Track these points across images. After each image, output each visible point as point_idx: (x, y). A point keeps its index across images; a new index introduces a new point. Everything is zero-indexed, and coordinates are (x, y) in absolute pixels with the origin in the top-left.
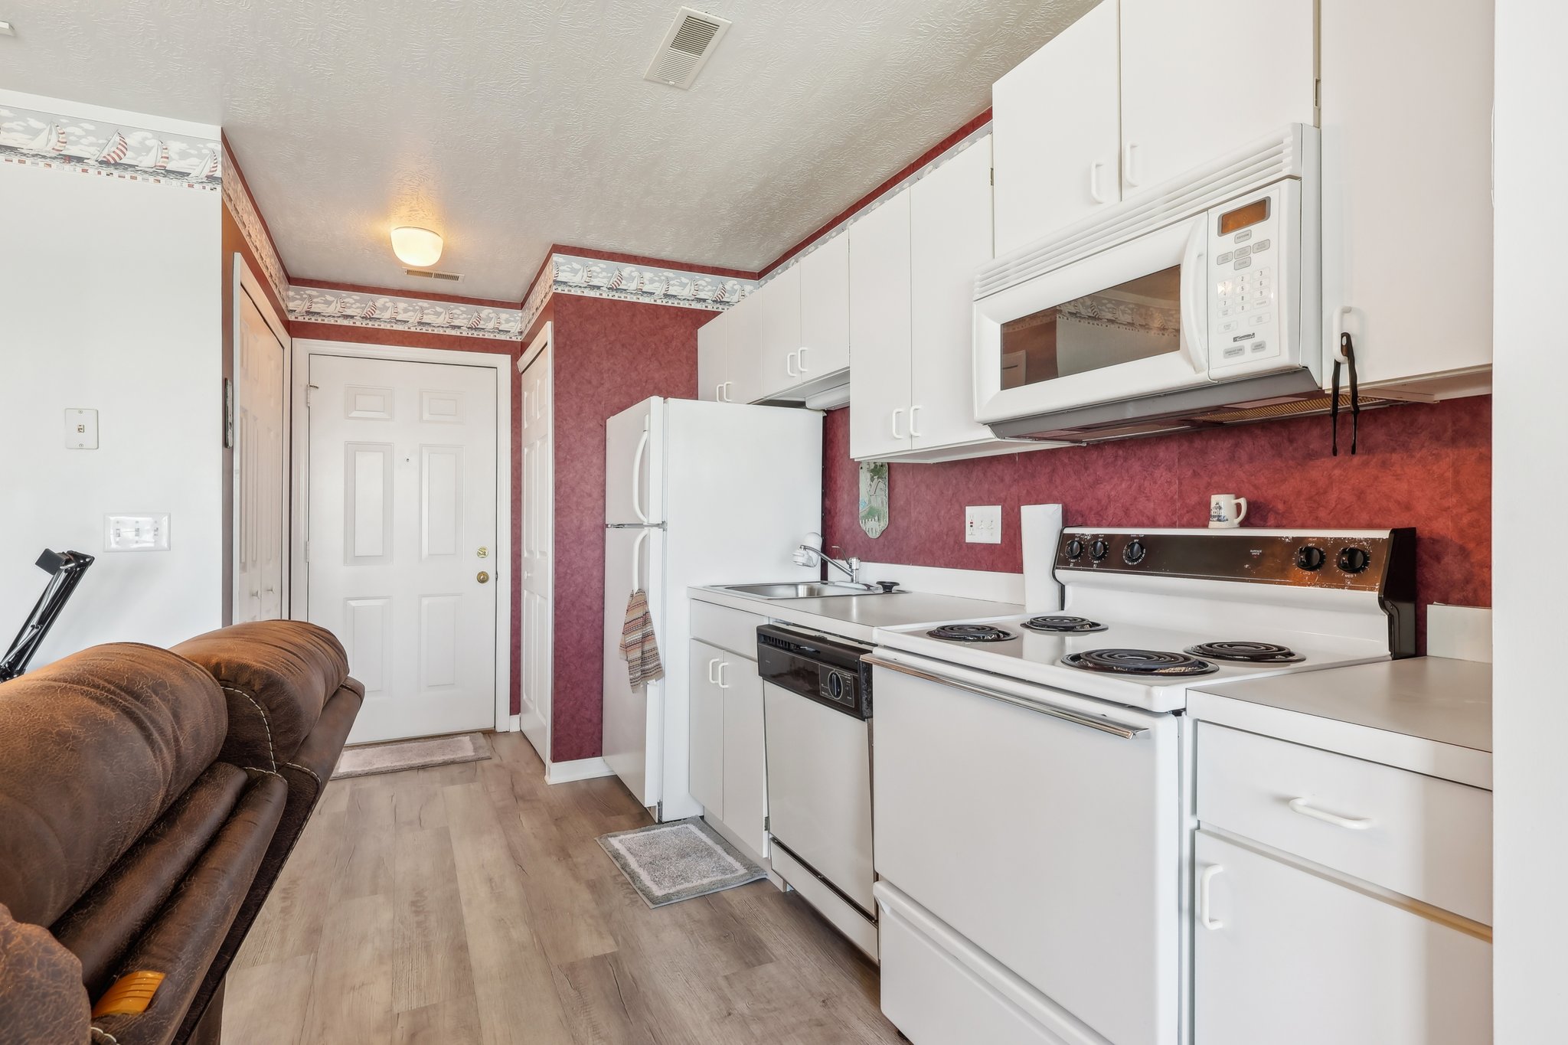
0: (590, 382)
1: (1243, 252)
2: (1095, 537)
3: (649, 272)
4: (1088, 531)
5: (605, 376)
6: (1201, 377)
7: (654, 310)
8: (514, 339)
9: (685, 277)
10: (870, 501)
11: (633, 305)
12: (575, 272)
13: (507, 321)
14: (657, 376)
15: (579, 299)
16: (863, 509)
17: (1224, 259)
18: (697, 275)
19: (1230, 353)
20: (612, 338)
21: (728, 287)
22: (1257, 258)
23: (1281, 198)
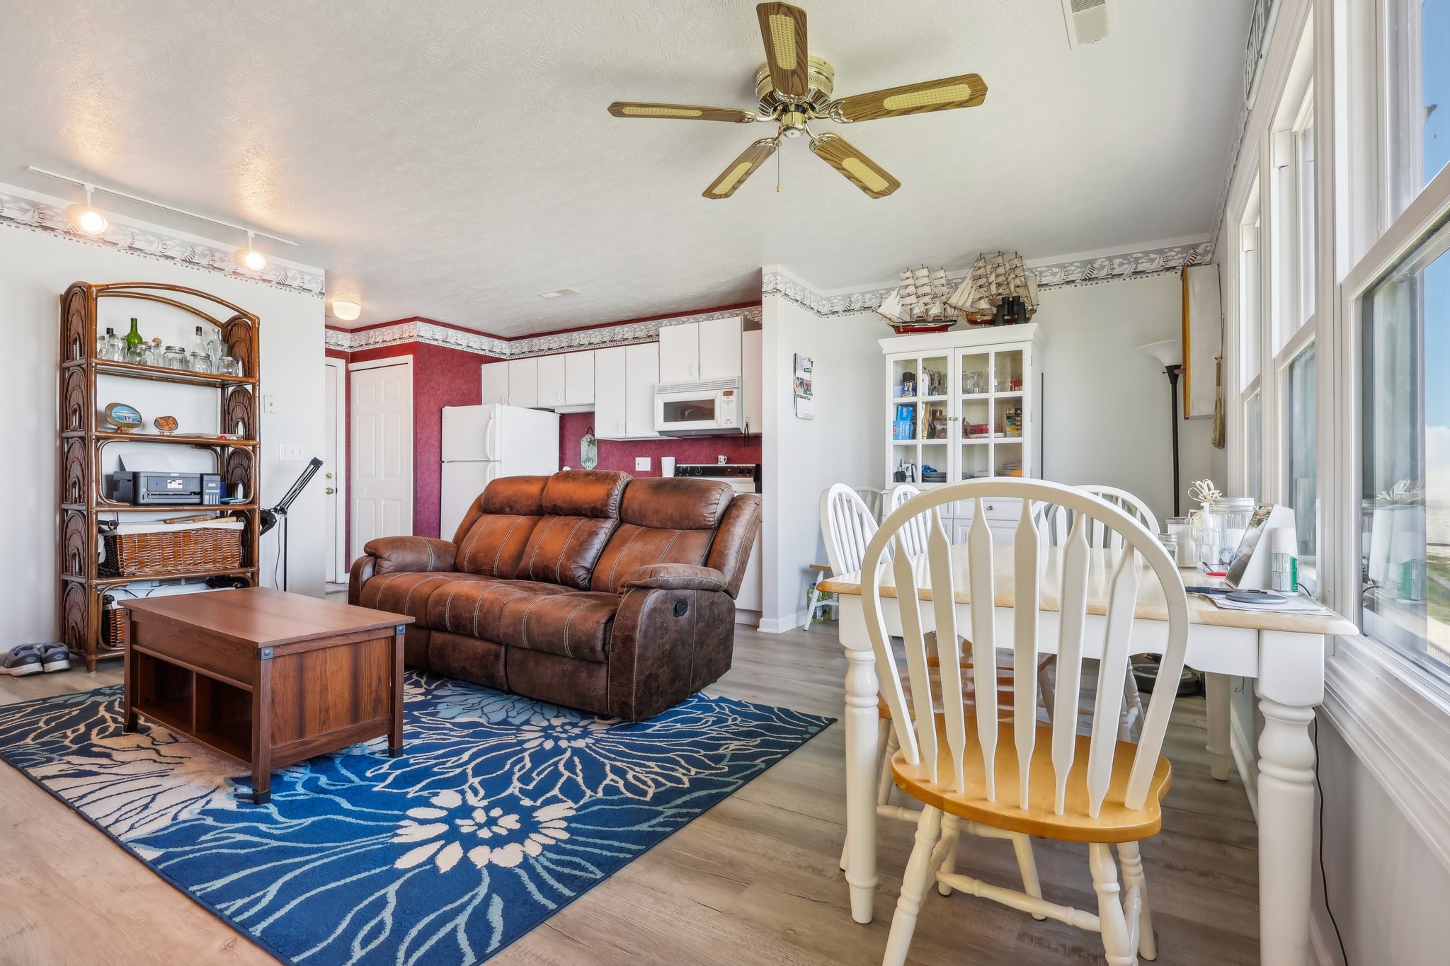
0: (433, 388)
1: (729, 401)
2: (687, 467)
3: (460, 334)
4: (685, 466)
5: (440, 385)
6: (719, 427)
7: (462, 353)
8: (346, 350)
9: (476, 337)
10: (587, 455)
11: (453, 350)
12: (427, 331)
13: (342, 339)
14: (463, 387)
15: (429, 345)
16: (583, 457)
17: (724, 401)
18: (482, 337)
19: (725, 423)
20: (444, 366)
21: (495, 344)
22: (731, 403)
23: (735, 391)
